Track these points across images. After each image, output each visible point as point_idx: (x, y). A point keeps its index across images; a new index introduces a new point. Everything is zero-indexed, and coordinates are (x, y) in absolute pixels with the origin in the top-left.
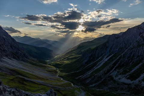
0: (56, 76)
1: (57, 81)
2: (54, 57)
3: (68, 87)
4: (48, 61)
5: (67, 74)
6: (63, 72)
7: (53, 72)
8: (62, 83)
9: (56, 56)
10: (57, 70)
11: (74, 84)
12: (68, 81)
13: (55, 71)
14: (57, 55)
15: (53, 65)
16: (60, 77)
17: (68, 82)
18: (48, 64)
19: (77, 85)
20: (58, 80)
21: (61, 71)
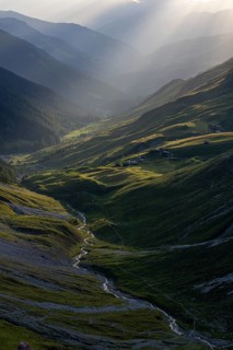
0: (71, 261)
1: (75, 293)
2: (63, 133)
3: (145, 337)
4: (18, 159)
5: (143, 253)
6: (116, 241)
7: (49, 239)
8: (109, 309)
9: (77, 133)
10: (75, 223)
11: (186, 323)
12: (149, 299)
13: (64, 228)
14: (79, 127)
15: (54, 193)
16: (95, 268)
17: (144, 305)
18: (19, 179)
19: (201, 329)
20: (78, 290)
21: (101, 233)
